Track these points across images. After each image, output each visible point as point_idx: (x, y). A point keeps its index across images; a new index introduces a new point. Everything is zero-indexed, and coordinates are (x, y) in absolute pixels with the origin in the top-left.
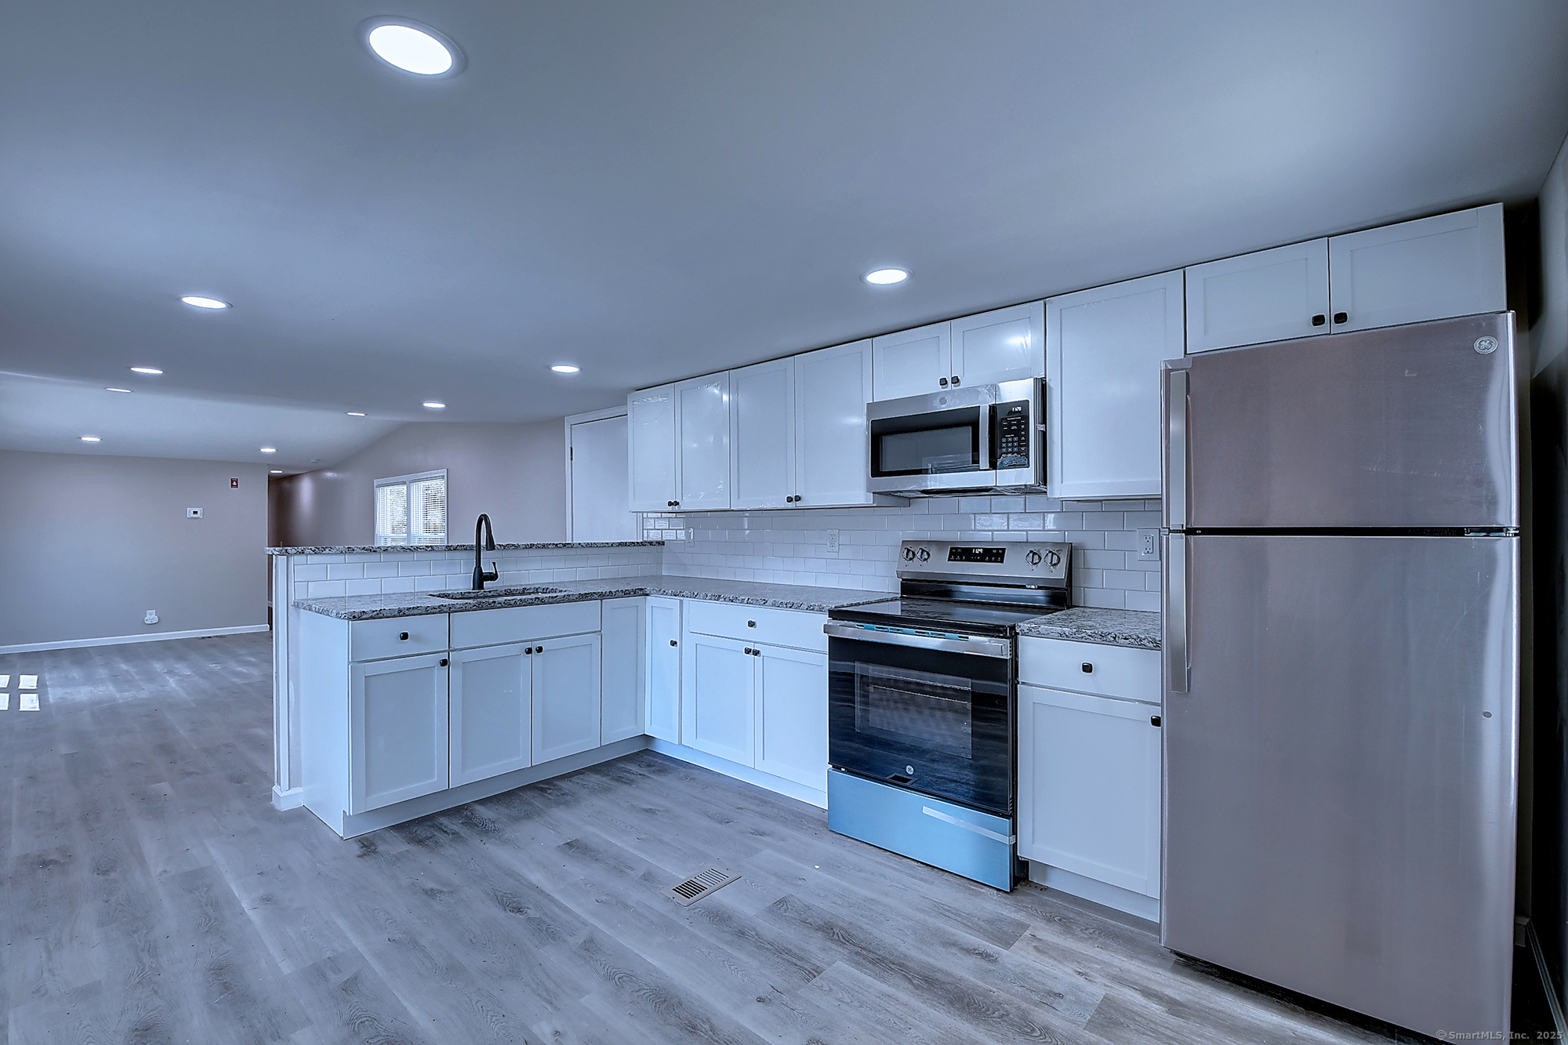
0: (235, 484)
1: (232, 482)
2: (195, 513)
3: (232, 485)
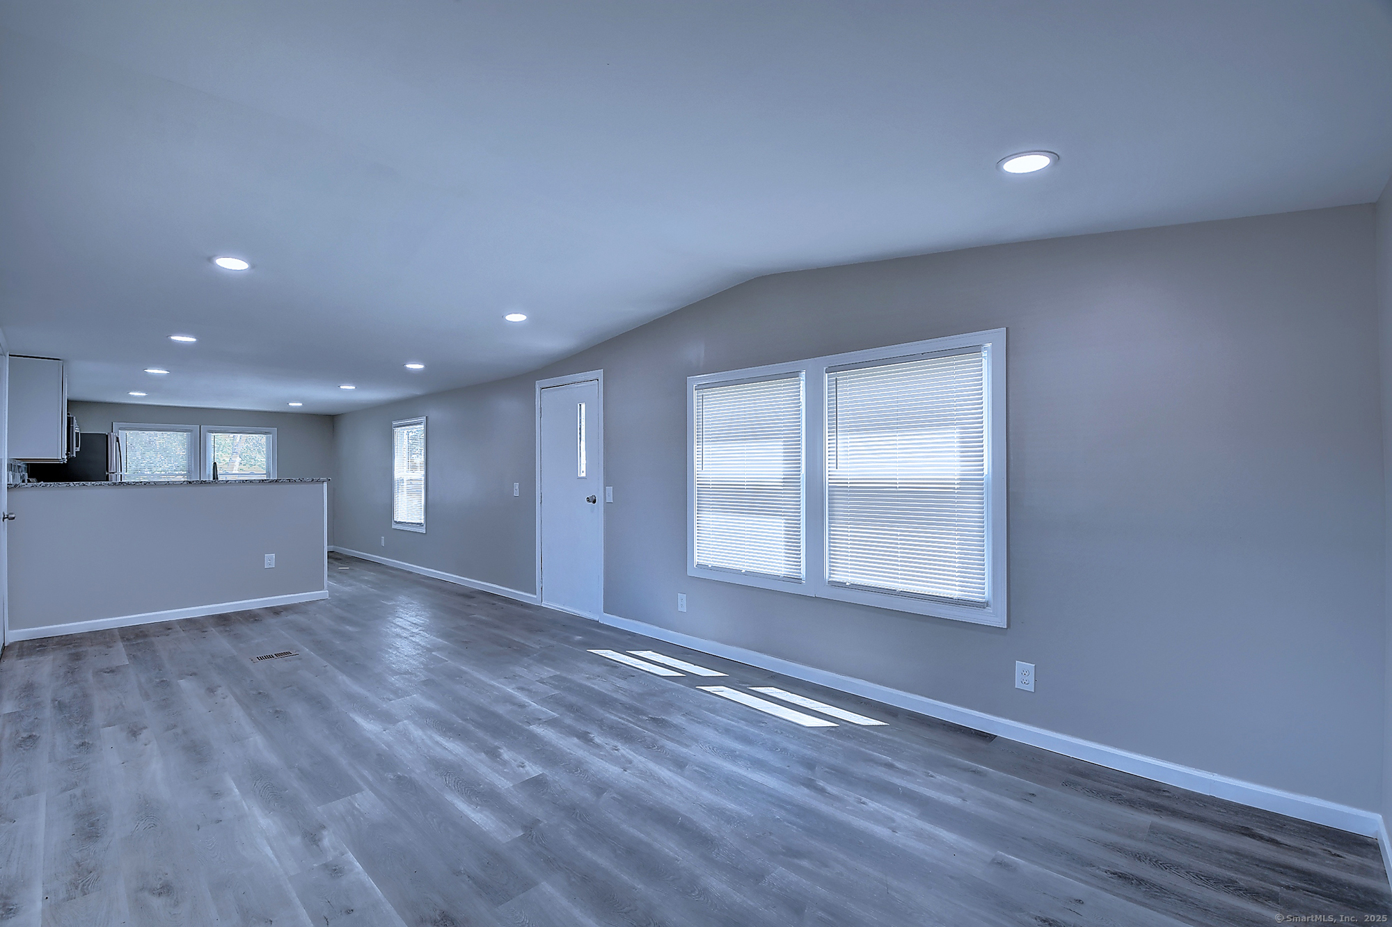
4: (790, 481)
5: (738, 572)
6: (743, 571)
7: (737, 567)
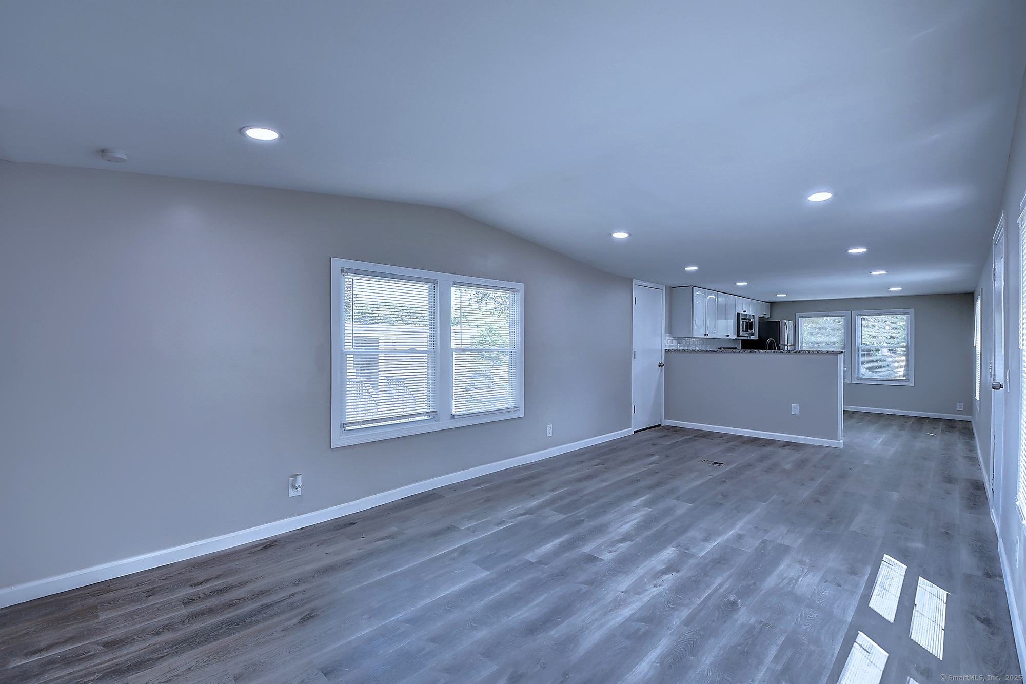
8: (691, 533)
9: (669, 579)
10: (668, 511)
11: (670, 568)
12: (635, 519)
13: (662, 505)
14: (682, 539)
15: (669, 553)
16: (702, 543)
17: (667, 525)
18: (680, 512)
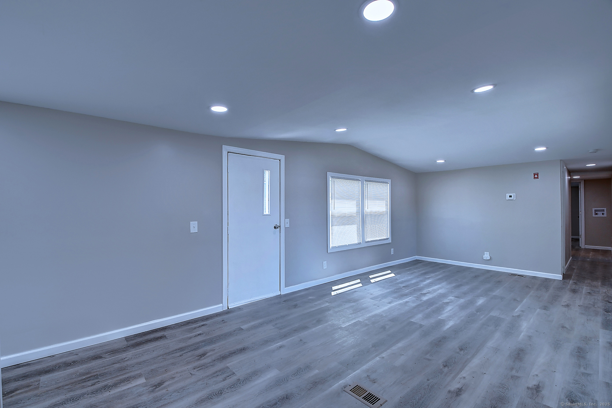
0: (536, 176)
1: (534, 175)
2: (510, 196)
3: (534, 177)
4: (358, 212)
5: (346, 246)
6: (347, 245)
7: (345, 244)
8: (414, 305)
9: (424, 292)
10: (428, 316)
11: (425, 294)
12: (447, 312)
13: (432, 320)
14: (419, 302)
15: (425, 298)
16: (410, 301)
17: (427, 308)
18: (420, 316)
